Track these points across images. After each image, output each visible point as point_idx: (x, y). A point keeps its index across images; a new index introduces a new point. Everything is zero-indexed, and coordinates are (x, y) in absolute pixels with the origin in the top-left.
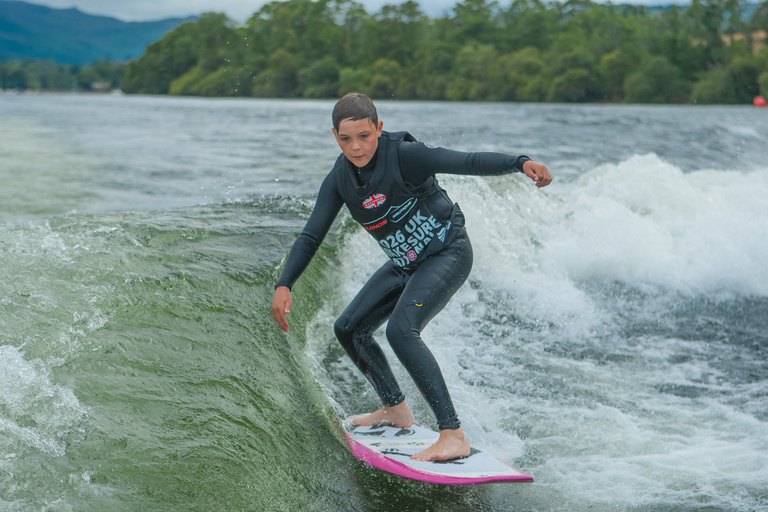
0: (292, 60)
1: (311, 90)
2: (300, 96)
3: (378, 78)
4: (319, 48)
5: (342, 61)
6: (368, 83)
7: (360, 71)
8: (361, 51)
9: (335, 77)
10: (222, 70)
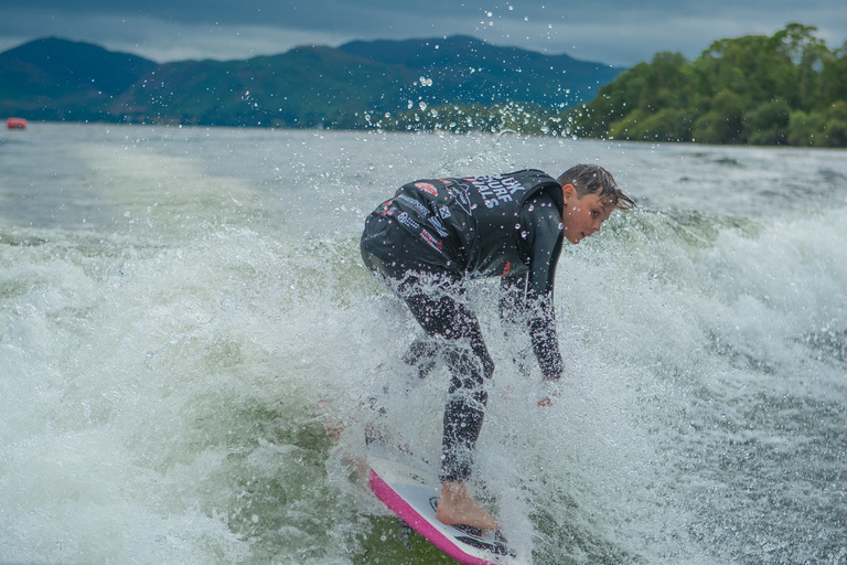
0: (739, 101)
1: (757, 135)
2: (744, 142)
3: (833, 123)
4: (769, 88)
5: (795, 104)
6: (821, 129)
7: (814, 115)
8: (818, 92)
9: (784, 122)
10: (662, 113)
